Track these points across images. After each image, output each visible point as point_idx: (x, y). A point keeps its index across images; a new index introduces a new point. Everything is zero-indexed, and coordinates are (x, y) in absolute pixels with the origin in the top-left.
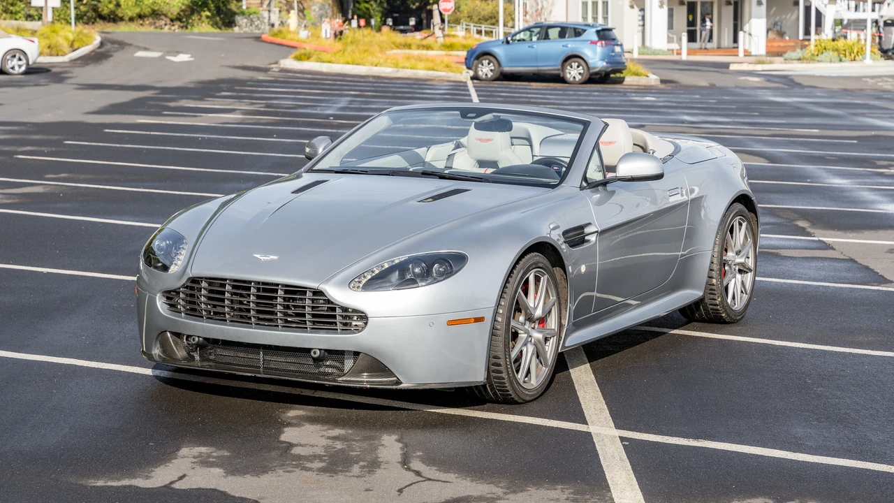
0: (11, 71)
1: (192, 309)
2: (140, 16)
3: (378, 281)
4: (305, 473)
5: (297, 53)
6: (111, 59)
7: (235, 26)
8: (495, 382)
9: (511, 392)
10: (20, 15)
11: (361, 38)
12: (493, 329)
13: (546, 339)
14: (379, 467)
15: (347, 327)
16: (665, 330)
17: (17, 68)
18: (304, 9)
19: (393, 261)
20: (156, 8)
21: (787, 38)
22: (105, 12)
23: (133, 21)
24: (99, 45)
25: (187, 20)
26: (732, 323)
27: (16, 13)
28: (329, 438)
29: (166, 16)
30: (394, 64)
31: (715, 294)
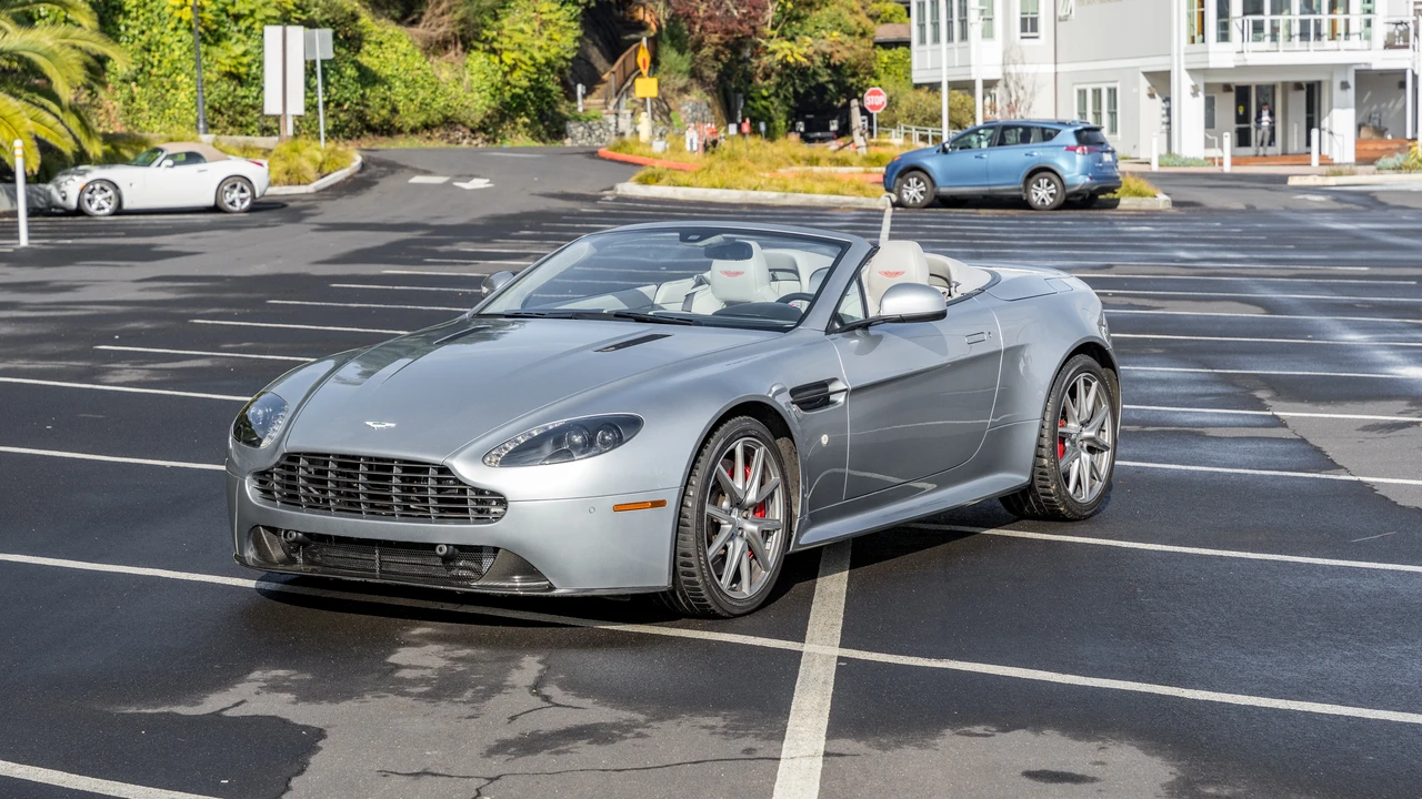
0: (230, 207)
1: (290, 496)
2: (427, 126)
3: (521, 454)
4: (401, 699)
5: (641, 173)
6: (375, 188)
7: (567, 137)
8: (687, 589)
9: (709, 602)
10: (253, 128)
11: (744, 150)
12: (680, 516)
13: (766, 534)
14: (500, 692)
15: (483, 515)
16: (976, 530)
17: (238, 203)
18: (670, 110)
19: (546, 428)
20: (450, 114)
21: (1389, 137)
22: (376, 120)
23: (417, 133)
24: (358, 169)
25: (495, 131)
26: (1075, 520)
27: (247, 126)
28: (451, 659)
29: (464, 125)
30: (780, 186)
31: (1047, 480)
